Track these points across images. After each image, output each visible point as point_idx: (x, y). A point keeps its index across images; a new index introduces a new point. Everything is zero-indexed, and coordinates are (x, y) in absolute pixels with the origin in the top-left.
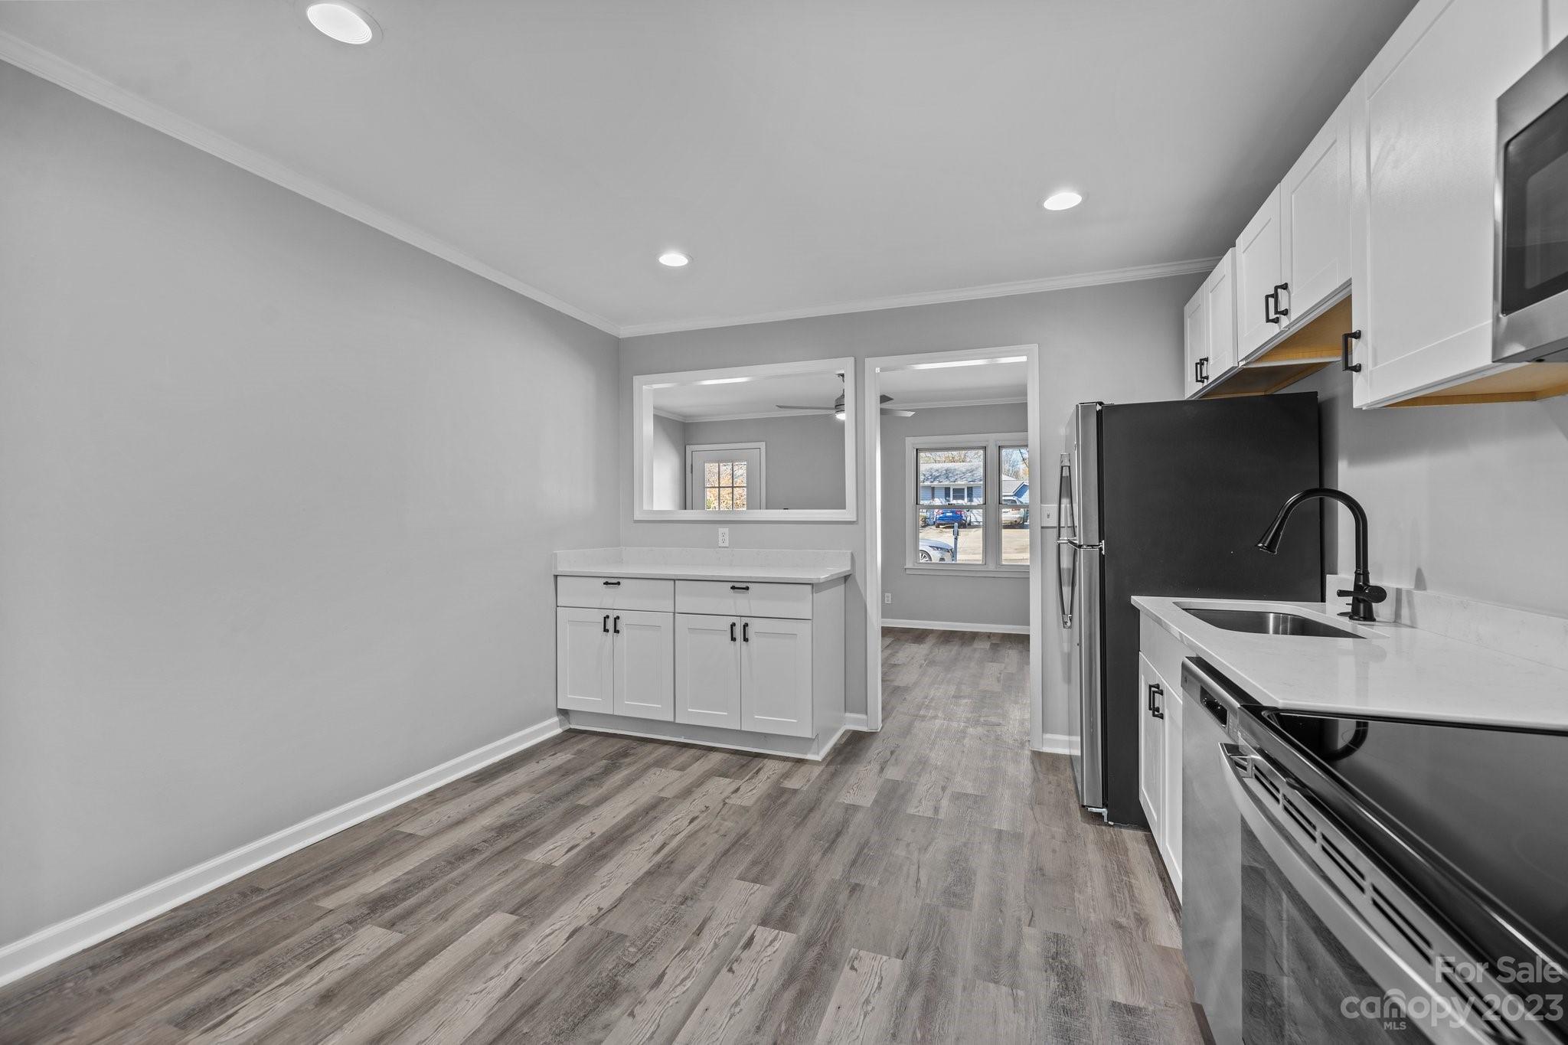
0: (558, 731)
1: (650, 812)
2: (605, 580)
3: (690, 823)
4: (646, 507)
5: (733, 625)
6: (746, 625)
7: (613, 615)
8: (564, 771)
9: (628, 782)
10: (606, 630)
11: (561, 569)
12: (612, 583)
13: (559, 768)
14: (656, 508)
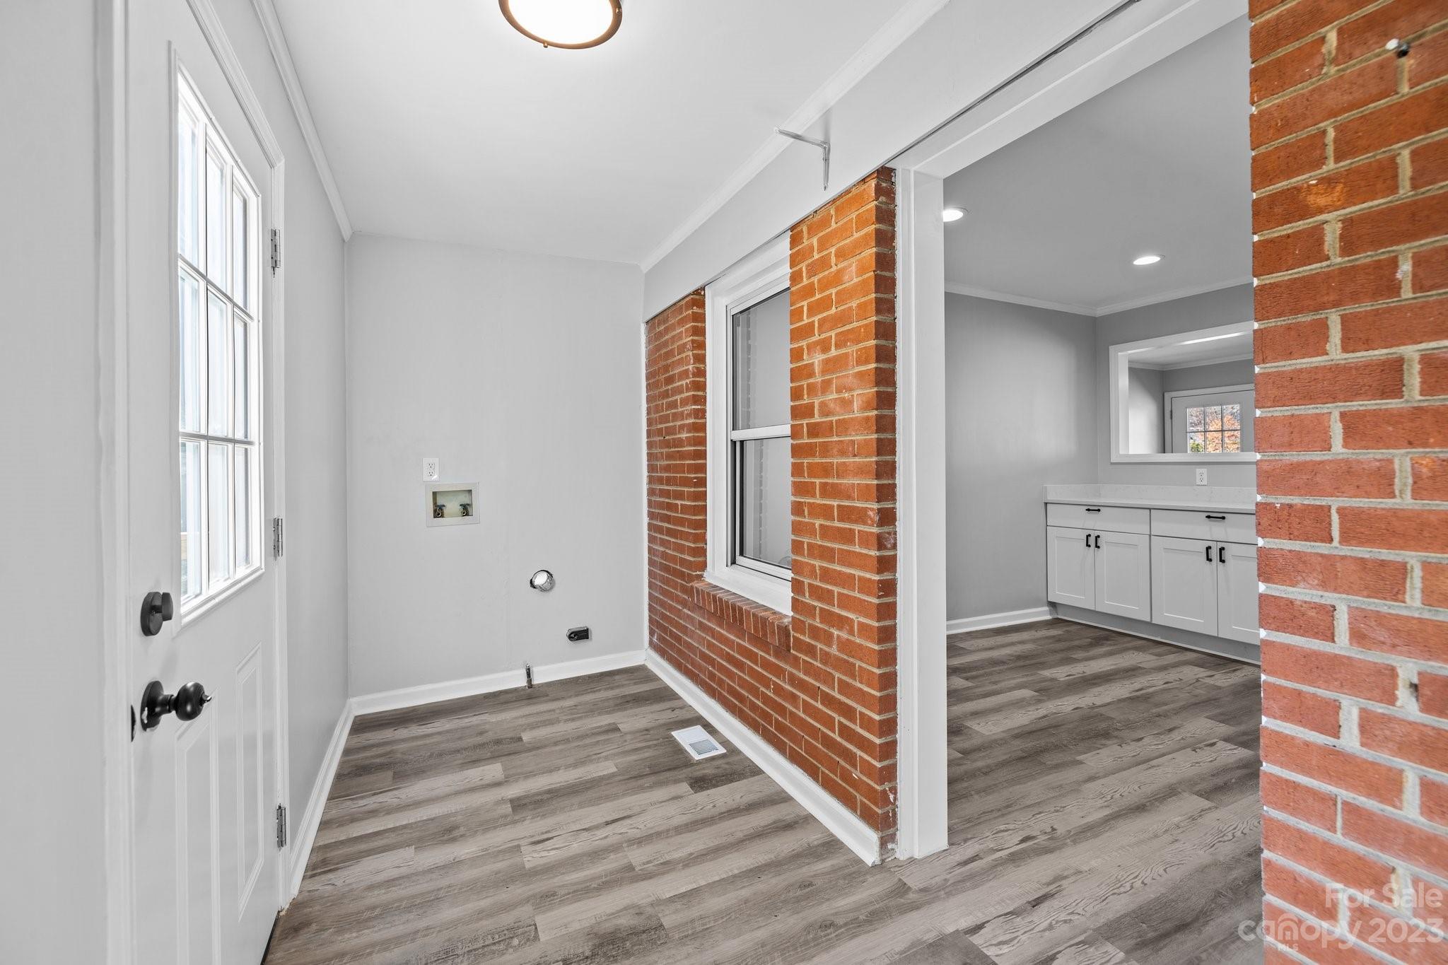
0: (1048, 617)
1: (1131, 672)
2: (1087, 508)
3: (1165, 684)
4: (1122, 452)
5: (1208, 548)
6: (1222, 549)
7: (1094, 534)
8: (1058, 639)
9: (1110, 654)
10: (1088, 545)
11: (1050, 498)
12: (1093, 509)
13: (1054, 637)
14: (1131, 452)
